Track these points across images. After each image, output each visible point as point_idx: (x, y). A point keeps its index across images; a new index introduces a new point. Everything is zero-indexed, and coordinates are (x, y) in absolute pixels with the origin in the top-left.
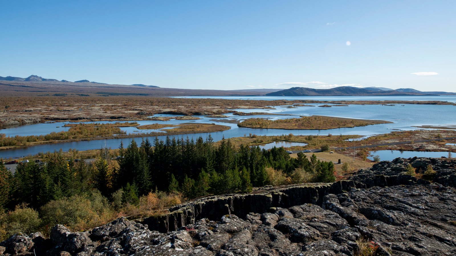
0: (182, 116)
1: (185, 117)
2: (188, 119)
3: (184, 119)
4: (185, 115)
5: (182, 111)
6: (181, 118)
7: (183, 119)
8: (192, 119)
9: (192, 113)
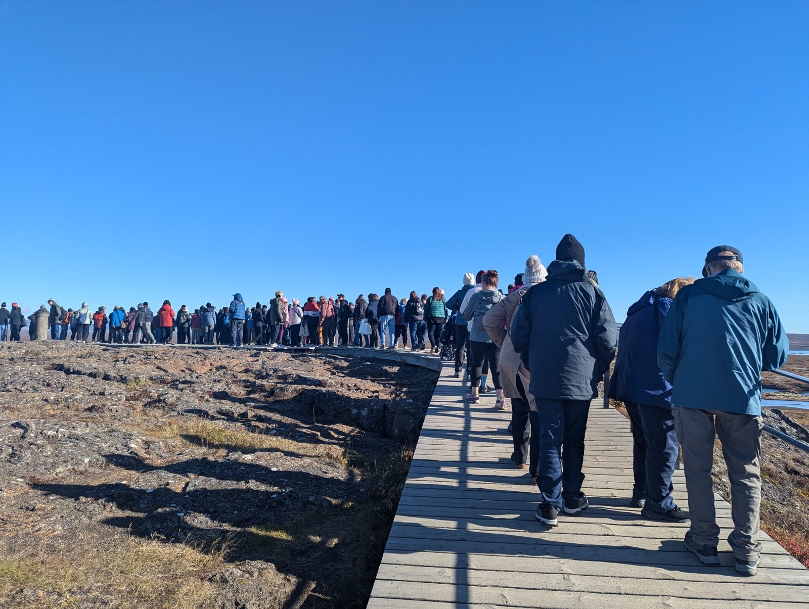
0: (772, 392)
1: (778, 394)
2: (785, 398)
3: (775, 398)
4: (783, 389)
5: (774, 381)
6: (769, 395)
7: (772, 397)
8: (796, 399)
9: (801, 388)
